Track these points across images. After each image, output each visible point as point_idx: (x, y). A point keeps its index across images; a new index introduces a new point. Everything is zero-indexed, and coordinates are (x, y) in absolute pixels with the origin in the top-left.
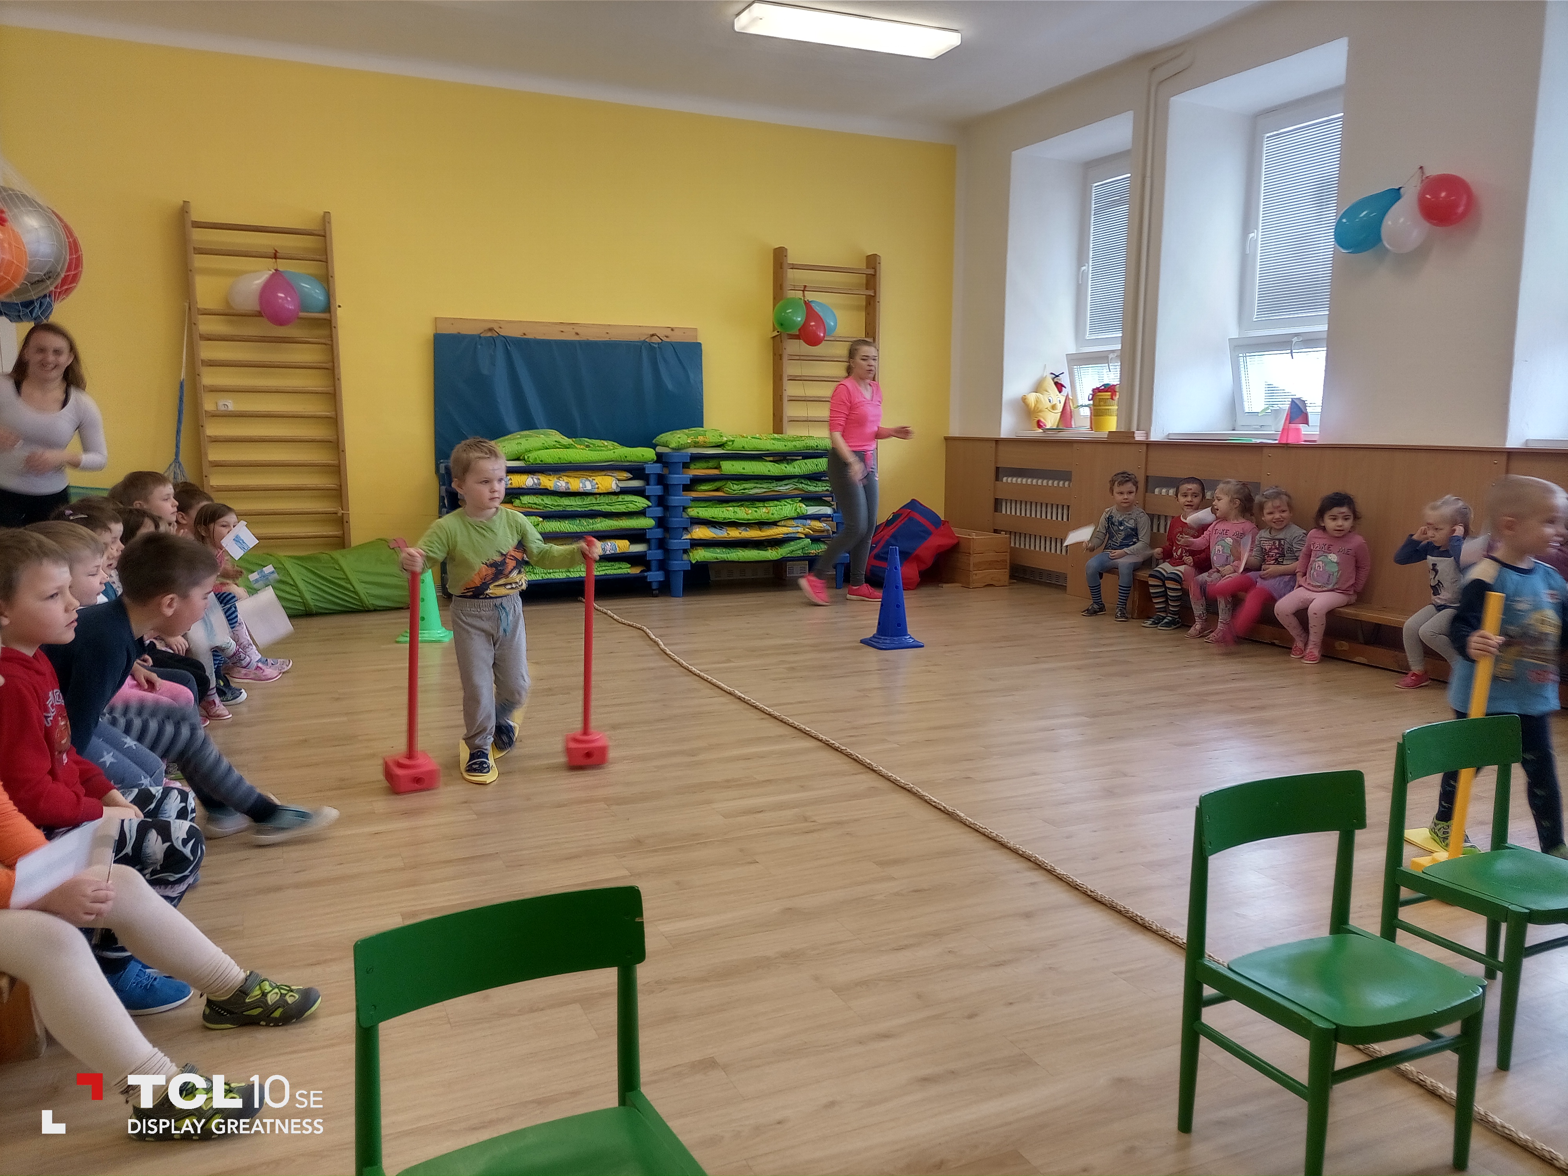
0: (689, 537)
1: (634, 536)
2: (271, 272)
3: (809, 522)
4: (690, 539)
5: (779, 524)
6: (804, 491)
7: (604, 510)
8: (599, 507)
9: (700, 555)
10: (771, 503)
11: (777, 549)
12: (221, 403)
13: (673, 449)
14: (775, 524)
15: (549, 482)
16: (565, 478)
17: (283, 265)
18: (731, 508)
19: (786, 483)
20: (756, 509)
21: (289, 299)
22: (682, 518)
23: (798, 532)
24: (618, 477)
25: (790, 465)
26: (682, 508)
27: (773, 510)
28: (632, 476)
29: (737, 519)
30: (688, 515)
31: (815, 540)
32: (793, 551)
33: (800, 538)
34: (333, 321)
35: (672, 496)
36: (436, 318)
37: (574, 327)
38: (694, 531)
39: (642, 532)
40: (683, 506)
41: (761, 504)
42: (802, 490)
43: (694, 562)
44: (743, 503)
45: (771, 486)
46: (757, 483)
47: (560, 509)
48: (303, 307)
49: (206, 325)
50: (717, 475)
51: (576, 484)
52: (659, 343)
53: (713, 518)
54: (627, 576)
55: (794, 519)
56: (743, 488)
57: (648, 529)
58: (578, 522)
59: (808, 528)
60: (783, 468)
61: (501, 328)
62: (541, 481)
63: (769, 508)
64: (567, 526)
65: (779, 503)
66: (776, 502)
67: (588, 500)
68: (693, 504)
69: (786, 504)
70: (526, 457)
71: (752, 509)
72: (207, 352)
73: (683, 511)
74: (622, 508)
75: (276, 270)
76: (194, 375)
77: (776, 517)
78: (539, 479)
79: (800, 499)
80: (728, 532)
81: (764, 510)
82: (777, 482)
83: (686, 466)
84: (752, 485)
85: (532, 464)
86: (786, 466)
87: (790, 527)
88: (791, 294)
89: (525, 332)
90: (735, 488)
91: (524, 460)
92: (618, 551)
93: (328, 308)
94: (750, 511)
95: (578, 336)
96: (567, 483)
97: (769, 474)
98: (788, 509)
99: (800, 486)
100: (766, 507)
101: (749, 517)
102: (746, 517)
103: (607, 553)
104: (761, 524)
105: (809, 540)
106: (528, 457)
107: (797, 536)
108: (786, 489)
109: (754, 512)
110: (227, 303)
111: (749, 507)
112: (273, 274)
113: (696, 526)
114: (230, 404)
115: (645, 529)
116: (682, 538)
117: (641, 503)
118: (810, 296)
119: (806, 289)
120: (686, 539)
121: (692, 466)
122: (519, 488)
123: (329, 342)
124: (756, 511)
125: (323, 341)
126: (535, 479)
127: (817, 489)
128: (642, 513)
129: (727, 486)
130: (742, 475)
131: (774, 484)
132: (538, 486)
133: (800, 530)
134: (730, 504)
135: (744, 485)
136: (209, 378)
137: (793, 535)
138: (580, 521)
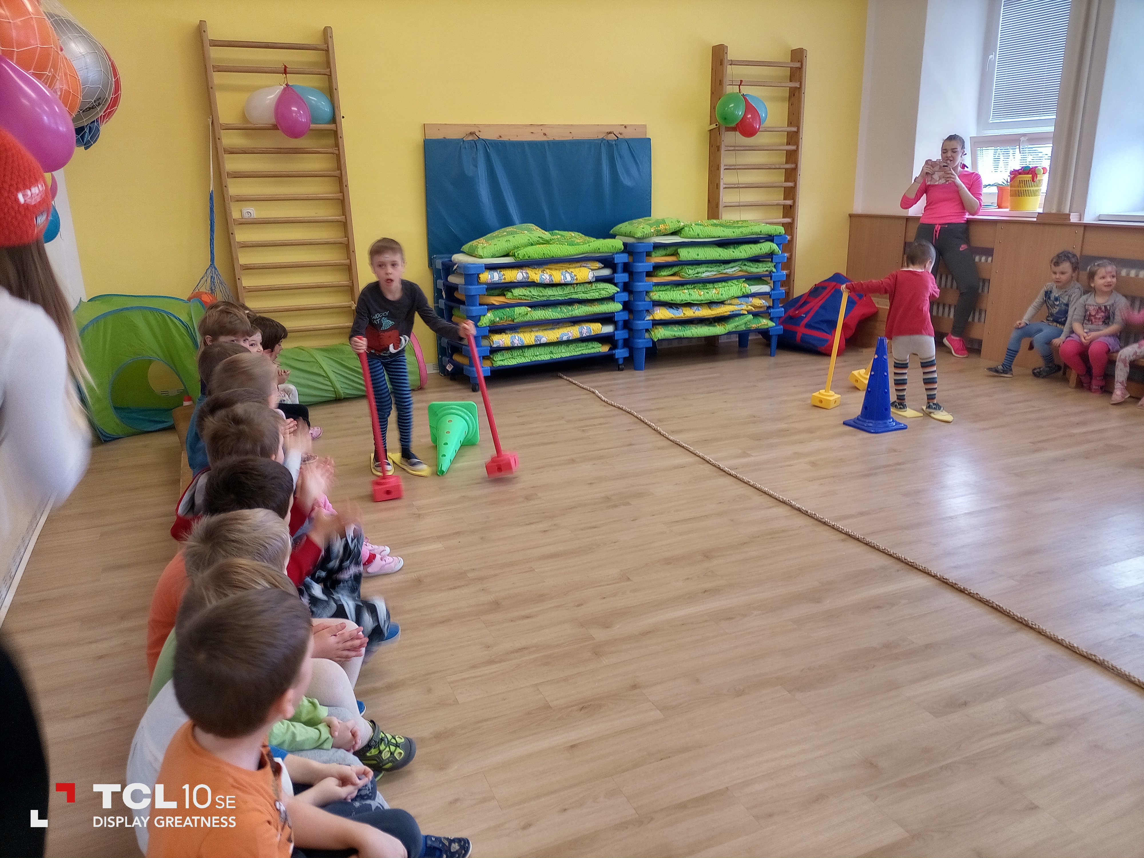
0: (651, 318)
1: (605, 319)
2: (282, 87)
3: (751, 299)
4: (652, 320)
5: (726, 302)
6: (748, 272)
7: (580, 298)
8: (576, 295)
9: (661, 333)
10: (720, 285)
11: (724, 325)
12: (245, 211)
13: (638, 238)
14: (722, 303)
15: (535, 275)
16: (548, 271)
17: (293, 80)
18: (686, 291)
19: (732, 266)
20: (707, 291)
21: (302, 112)
22: (645, 301)
23: (742, 310)
24: (592, 268)
25: (737, 250)
26: (645, 292)
27: (722, 290)
28: (603, 266)
29: (692, 300)
30: (650, 298)
31: (756, 315)
32: (738, 326)
33: (743, 314)
34: (339, 132)
35: (636, 282)
36: (424, 124)
37: (542, 128)
38: (656, 312)
39: (611, 315)
40: (646, 291)
41: (710, 286)
42: (746, 272)
43: (656, 340)
44: (696, 285)
45: (720, 269)
46: (708, 267)
47: (545, 298)
48: (314, 120)
49: (229, 140)
50: (676, 261)
51: (557, 275)
52: (615, 140)
53: (672, 300)
54: (599, 354)
55: (738, 297)
56: (697, 272)
57: (616, 312)
58: (559, 309)
59: (750, 305)
60: (731, 252)
61: (480, 131)
62: (530, 275)
63: (718, 289)
64: (551, 313)
65: (726, 284)
66: (724, 284)
67: (568, 290)
68: (654, 288)
69: (732, 284)
70: (516, 254)
71: (704, 291)
72: (231, 164)
73: (646, 295)
74: (595, 295)
75: (287, 85)
76: (221, 187)
77: (725, 297)
78: (527, 273)
79: (744, 279)
80: (684, 312)
81: (714, 291)
82: (724, 265)
83: (649, 254)
84: (704, 269)
85: (521, 260)
86: (734, 250)
87: (735, 305)
88: (731, 89)
89: (500, 135)
90: (690, 273)
91: (515, 256)
92: (593, 334)
93: (334, 120)
94: (702, 293)
95: (545, 137)
96: (550, 276)
97: (720, 258)
98: (734, 289)
99: (744, 268)
100: (716, 288)
101: (702, 298)
102: (700, 298)
103: (583, 336)
104: (711, 304)
105: (751, 315)
106: (518, 254)
107: (741, 313)
108: (733, 272)
109: (706, 293)
110: (244, 117)
111: (701, 289)
112: (285, 89)
113: (657, 308)
114: (253, 211)
115: (614, 313)
116: (645, 320)
117: (611, 289)
118: (746, 90)
119: (742, 84)
120: (649, 320)
121: (653, 254)
122: (511, 282)
123: (337, 152)
124: (708, 293)
125: (330, 150)
126: (524, 274)
127: (758, 270)
128: (611, 299)
129: (683, 270)
130: (696, 260)
131: (722, 267)
132: (527, 280)
133: (744, 307)
134: (685, 287)
135: (697, 269)
136: (235, 188)
137: (737, 312)
138: (560, 308)
